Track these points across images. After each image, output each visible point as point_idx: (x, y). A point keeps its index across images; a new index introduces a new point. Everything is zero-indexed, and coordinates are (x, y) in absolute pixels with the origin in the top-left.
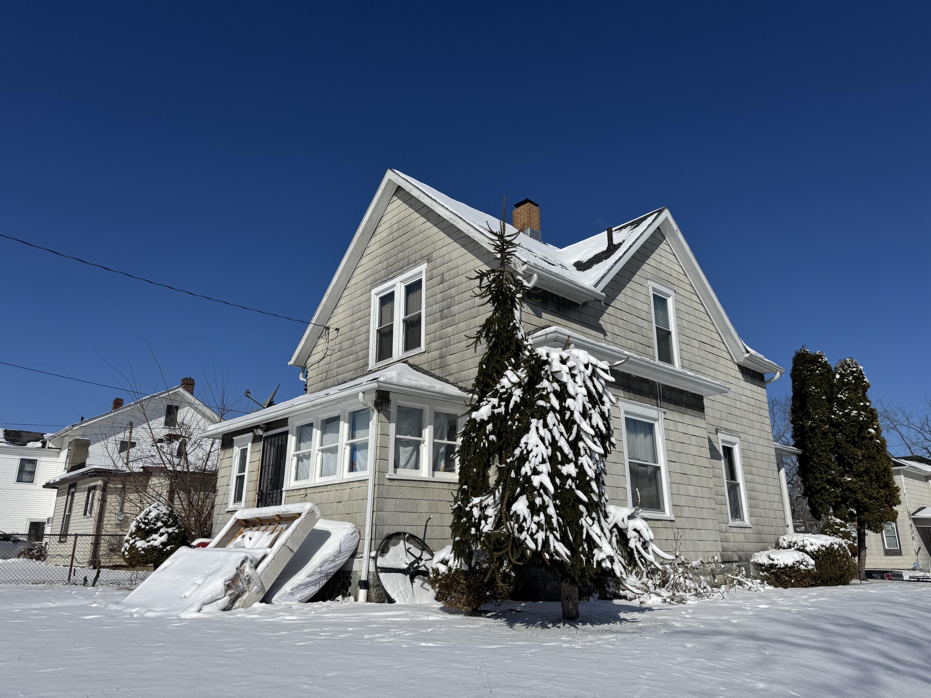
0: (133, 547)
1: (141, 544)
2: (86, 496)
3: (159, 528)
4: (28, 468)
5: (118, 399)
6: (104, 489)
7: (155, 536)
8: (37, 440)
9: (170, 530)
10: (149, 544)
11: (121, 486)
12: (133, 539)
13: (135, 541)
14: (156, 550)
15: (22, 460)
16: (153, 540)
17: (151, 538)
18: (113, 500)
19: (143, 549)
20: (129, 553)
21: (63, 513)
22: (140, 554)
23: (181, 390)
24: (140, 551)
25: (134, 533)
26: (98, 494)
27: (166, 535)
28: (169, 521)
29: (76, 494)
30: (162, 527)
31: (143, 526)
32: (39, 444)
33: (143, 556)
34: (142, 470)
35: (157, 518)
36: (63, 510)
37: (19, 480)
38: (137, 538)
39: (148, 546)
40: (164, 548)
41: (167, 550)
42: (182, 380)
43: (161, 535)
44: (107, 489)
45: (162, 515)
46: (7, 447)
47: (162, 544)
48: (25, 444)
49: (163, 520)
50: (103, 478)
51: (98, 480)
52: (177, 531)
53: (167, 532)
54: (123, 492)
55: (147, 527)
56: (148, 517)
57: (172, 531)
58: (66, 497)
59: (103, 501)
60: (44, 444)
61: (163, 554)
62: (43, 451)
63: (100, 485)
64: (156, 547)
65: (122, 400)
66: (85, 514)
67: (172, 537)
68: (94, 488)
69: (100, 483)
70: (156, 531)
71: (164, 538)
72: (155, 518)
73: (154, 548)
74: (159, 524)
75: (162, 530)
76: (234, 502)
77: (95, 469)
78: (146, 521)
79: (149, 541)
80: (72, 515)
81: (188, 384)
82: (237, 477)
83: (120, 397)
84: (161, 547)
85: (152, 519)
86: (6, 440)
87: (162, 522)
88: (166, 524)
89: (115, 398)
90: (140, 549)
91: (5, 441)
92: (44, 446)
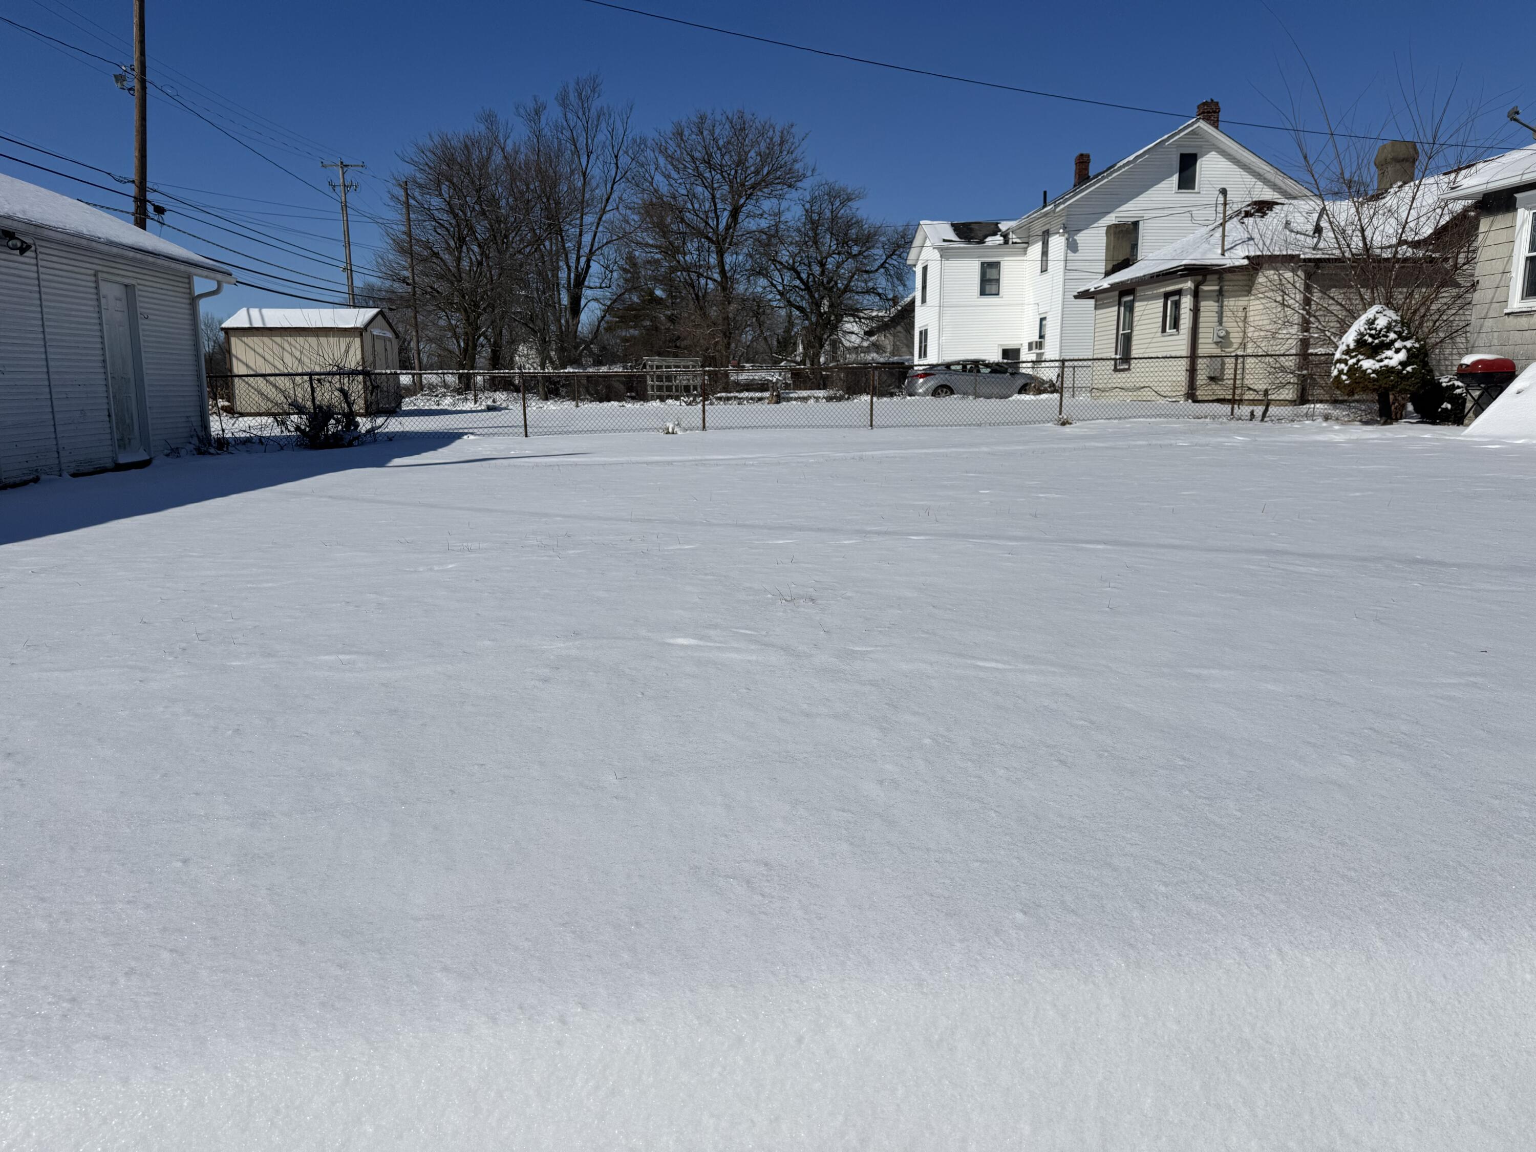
0: (1353, 370)
1: (1368, 364)
2: (1162, 304)
3: (1393, 342)
4: (991, 274)
5: (1082, 155)
6: (1196, 295)
7: (1389, 353)
8: (995, 234)
9: (1408, 344)
10: (1382, 364)
11: (1217, 288)
12: (1352, 357)
13: (1359, 361)
14: (1392, 372)
15: (983, 264)
16: (1386, 358)
17: (1383, 356)
18: (1208, 308)
19: (1374, 371)
20: (1349, 377)
21: (1115, 332)
22: (1370, 378)
23: (1202, 125)
24: (1370, 374)
25: (1353, 350)
26: (1187, 302)
27: (1404, 352)
28: (1404, 331)
29: (1137, 304)
30: (1395, 340)
31: (1370, 340)
32: (998, 239)
33: (1374, 380)
34: (1246, 262)
35: (1389, 328)
36: (1115, 327)
37: (983, 293)
38: (1361, 357)
39: (1381, 367)
40: (1403, 369)
41: (1408, 372)
42: (1198, 107)
43: (1398, 351)
44: (1200, 294)
45: (1394, 324)
46: (964, 248)
47: (1401, 363)
48: (982, 242)
49: (1396, 329)
50: (1193, 277)
51: (1186, 281)
52: (1417, 345)
53: (1405, 347)
54: (1220, 295)
55: (1376, 341)
56: (1375, 326)
57: (1411, 345)
58: (1116, 308)
59: (1196, 311)
60: (1005, 236)
61: (1401, 378)
62: (1005, 249)
63: (1190, 288)
64: (1392, 367)
65: (1088, 156)
66: (1164, 330)
67: (1412, 354)
68: (1179, 292)
69: (1189, 285)
70: (1389, 346)
71: (1402, 356)
72: (1386, 327)
73: (1390, 370)
74: (1392, 336)
75: (1398, 344)
76: (1522, 299)
77: (1185, 265)
78: (1373, 332)
79: (1381, 361)
80: (1134, 333)
81: (1210, 112)
82: (1527, 258)
83: (1084, 152)
84: (1400, 367)
85: (1381, 330)
86: (960, 238)
87: (1395, 332)
88: (1401, 337)
89: (1077, 154)
90: (1369, 371)
91: (958, 239)
92: (1006, 242)
